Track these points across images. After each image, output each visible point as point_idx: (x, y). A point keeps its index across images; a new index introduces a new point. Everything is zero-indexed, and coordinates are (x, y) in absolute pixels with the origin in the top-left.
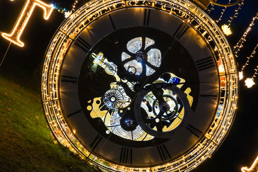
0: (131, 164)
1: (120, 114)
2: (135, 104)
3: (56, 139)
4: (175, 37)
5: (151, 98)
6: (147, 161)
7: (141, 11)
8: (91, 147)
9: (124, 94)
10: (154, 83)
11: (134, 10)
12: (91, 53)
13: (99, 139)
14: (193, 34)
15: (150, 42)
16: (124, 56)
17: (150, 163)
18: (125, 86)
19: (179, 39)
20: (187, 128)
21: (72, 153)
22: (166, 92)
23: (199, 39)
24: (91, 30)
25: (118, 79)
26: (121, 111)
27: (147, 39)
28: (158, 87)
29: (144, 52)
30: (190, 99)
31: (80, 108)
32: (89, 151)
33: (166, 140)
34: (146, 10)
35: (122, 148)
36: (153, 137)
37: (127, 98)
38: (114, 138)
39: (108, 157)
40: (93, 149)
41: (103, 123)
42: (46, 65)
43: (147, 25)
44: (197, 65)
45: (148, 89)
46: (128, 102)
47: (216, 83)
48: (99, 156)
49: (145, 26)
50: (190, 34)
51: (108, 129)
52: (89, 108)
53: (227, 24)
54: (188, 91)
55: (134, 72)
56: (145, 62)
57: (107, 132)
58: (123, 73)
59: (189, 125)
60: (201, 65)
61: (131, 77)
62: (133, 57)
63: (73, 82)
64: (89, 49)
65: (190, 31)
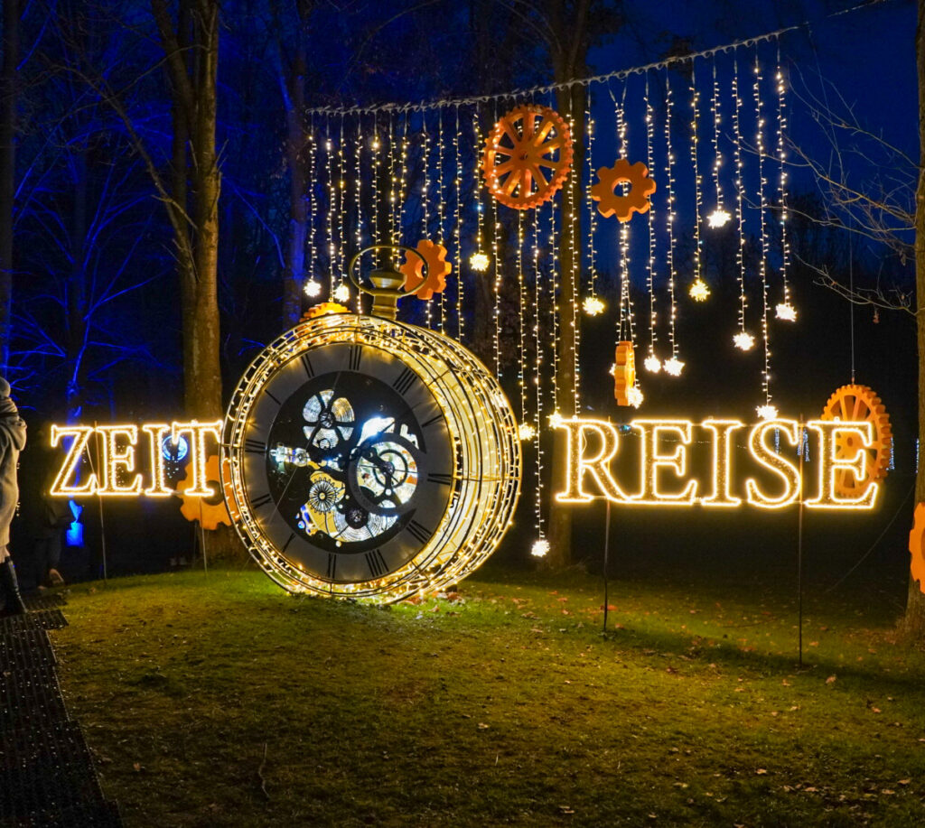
0: (388, 570)
1: (341, 511)
2: (351, 486)
3: (287, 590)
4: (352, 370)
5: (365, 465)
6: (405, 556)
7: (297, 362)
8: (329, 576)
9: (333, 481)
10: (359, 445)
11: (289, 369)
12: (268, 451)
13: (333, 560)
14: (371, 352)
15: (326, 396)
16: (308, 432)
17: (410, 555)
18: (326, 470)
19: (358, 369)
20: (429, 480)
21: (310, 597)
22: (380, 448)
23: (380, 354)
24: (255, 422)
25: (315, 466)
26: (341, 507)
27: (321, 393)
28: (366, 447)
29: (326, 410)
30: (413, 438)
31: (290, 531)
32: (328, 582)
33: (413, 511)
34: (302, 358)
35: (366, 555)
36: (396, 517)
37: (339, 484)
38: (350, 548)
39: (356, 578)
40: (333, 577)
41: (327, 536)
43: (313, 375)
44: (397, 388)
45: (357, 456)
46: (342, 488)
47: (430, 400)
48: (346, 582)
49: (312, 377)
50: (368, 354)
51: (336, 541)
52: (301, 525)
54: (404, 429)
55: (328, 446)
56: (335, 425)
57: (338, 544)
58: (318, 455)
59: (430, 475)
60: (402, 385)
61: (329, 453)
62: (318, 426)
63: (266, 502)
64: (264, 448)
65: (365, 351)
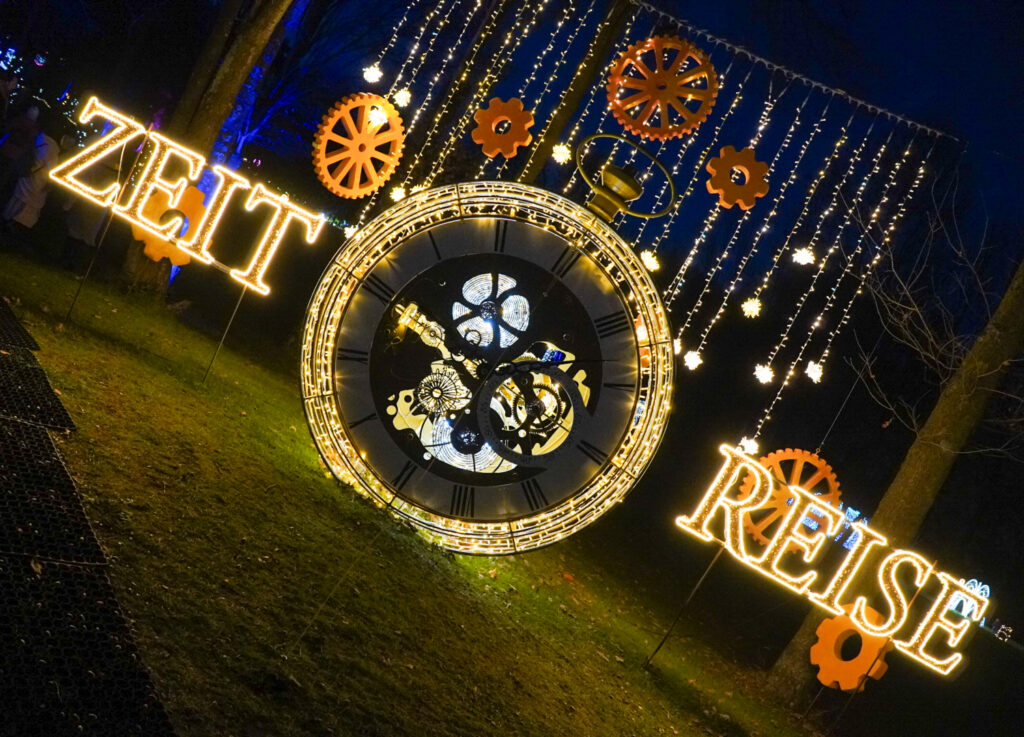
0: (472, 516)
1: (452, 423)
2: (480, 402)
3: (330, 469)
4: (554, 273)
5: (510, 390)
6: (503, 511)
7: (489, 224)
8: (395, 485)
9: (459, 383)
10: (516, 361)
11: (476, 224)
12: (393, 304)
13: (409, 471)
14: (588, 269)
15: (507, 283)
16: (458, 310)
17: (509, 514)
18: (459, 367)
19: (562, 277)
20: (578, 447)
21: (359, 497)
22: (539, 378)
23: (599, 277)
24: (394, 260)
25: (446, 354)
26: (453, 417)
27: (501, 277)
28: (522, 368)
29: (496, 301)
30: (585, 392)
31: (373, 409)
32: (392, 492)
33: (541, 470)
34: (498, 222)
35: (455, 486)
36: (513, 466)
37: (464, 391)
38: (440, 468)
39: (428, 504)
40: (400, 489)
41: (417, 440)
42: (310, 328)
43: (502, 250)
44: (598, 326)
45: (505, 373)
46: (466, 398)
47: (632, 362)
48: (412, 502)
49: (498, 252)
50: (584, 267)
51: (427, 451)
52: (391, 410)
53: (651, 249)
54: (580, 376)
55: (476, 341)
56: (498, 321)
57: (427, 457)
58: (455, 342)
59: (583, 442)
60: (604, 327)
61: (472, 351)
62: (476, 311)
63: (359, 360)
64: (391, 297)
65: (583, 263)
